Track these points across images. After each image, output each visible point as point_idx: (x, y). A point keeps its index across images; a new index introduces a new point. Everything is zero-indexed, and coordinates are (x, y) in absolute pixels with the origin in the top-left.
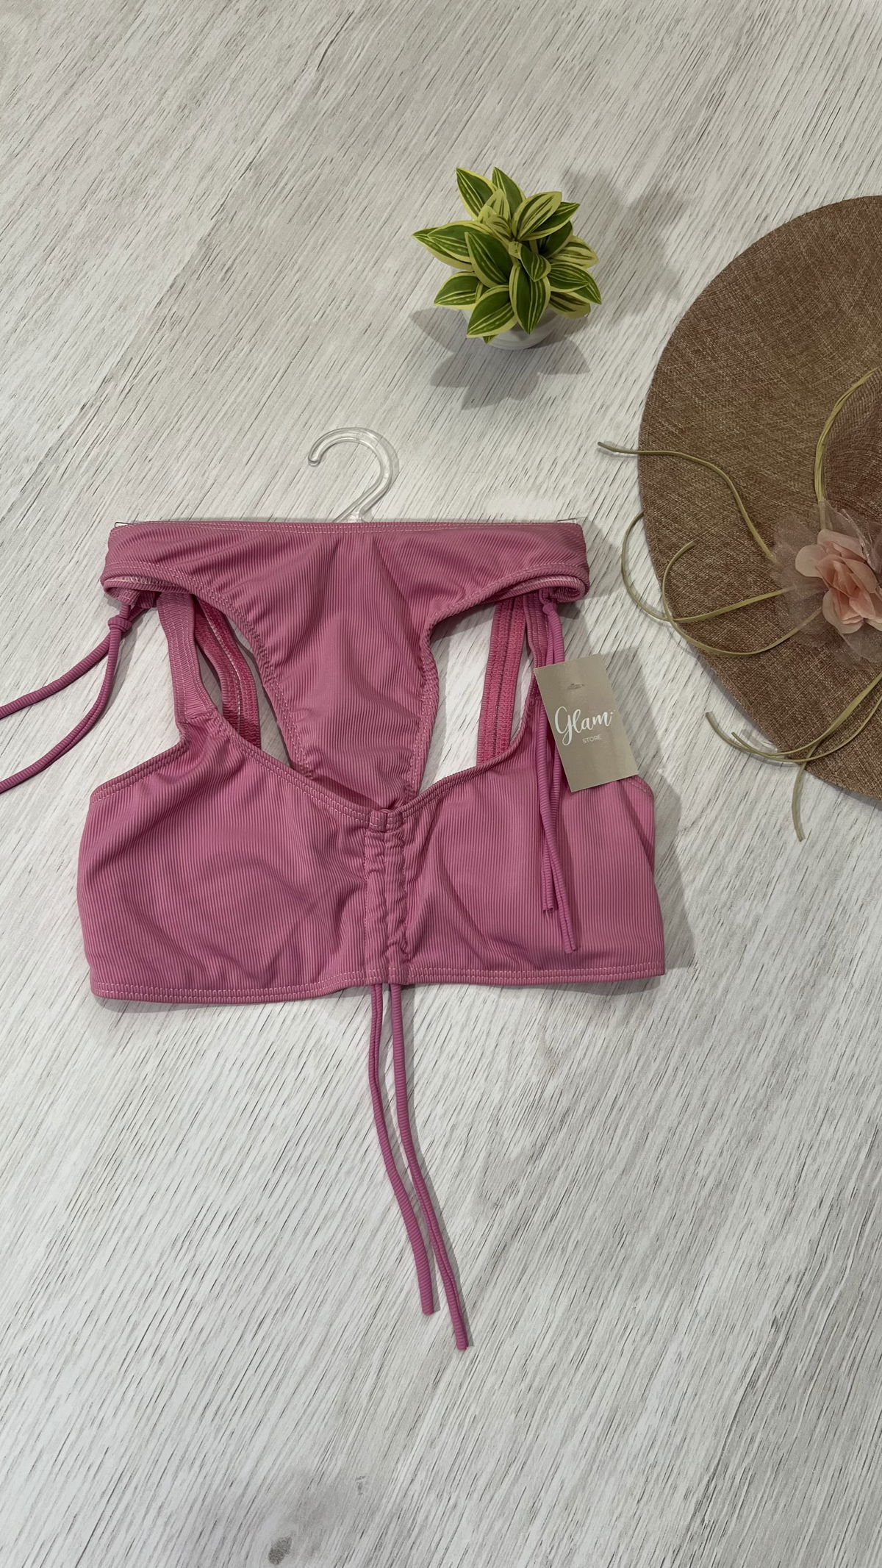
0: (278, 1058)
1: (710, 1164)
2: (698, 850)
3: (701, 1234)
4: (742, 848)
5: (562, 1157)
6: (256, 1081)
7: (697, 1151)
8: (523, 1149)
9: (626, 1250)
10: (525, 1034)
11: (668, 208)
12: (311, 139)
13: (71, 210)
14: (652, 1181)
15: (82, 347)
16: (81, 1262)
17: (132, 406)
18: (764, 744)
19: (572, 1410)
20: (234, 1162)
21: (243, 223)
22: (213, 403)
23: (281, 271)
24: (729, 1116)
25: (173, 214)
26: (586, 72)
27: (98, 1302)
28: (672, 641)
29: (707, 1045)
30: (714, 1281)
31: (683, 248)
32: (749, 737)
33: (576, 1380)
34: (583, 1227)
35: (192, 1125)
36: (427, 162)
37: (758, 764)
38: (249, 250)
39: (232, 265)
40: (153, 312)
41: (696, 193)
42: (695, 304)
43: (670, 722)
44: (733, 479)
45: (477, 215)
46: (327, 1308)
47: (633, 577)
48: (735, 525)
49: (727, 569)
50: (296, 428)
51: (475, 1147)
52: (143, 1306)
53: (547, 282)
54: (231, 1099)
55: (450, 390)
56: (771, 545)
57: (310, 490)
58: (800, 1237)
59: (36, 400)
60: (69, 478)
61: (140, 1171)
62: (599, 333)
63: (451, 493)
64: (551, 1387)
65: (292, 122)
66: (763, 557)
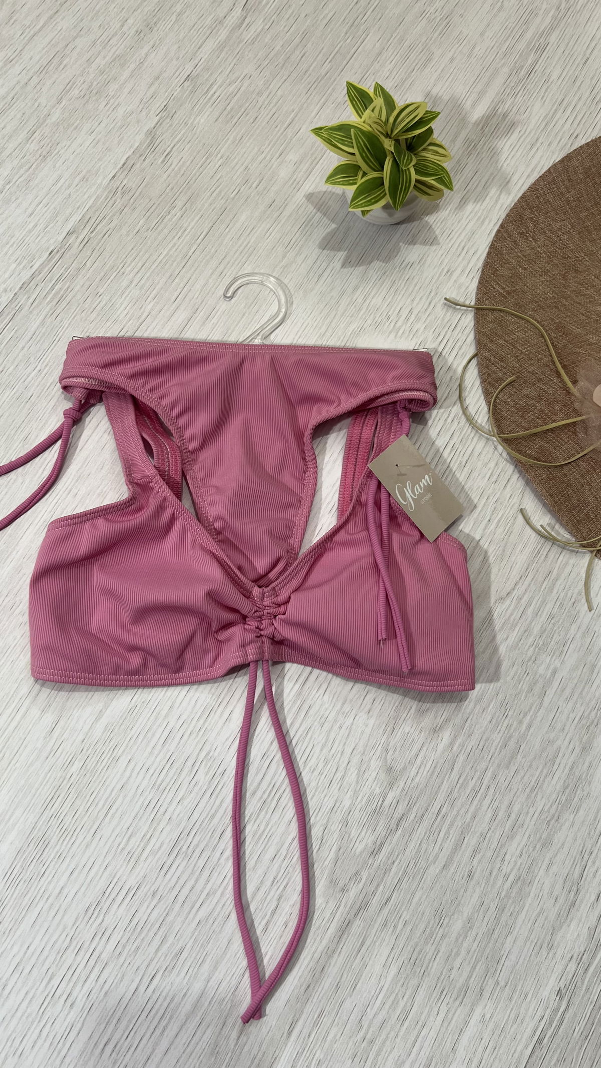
0: (176, 765)
1: (512, 863)
2: (512, 614)
3: (503, 919)
4: (544, 616)
5: (396, 853)
6: (158, 783)
7: (502, 852)
8: (366, 845)
9: (444, 929)
10: (372, 754)
11: (503, 126)
12: (235, 61)
13: (50, 104)
14: (466, 876)
15: (52, 207)
16: (13, 923)
17: (89, 253)
18: (564, 535)
19: (397, 1058)
20: (138, 846)
21: (179, 121)
22: (151, 255)
23: (207, 158)
24: (528, 826)
25: (127, 112)
26: (446, 21)
27: (24, 956)
28: (496, 452)
29: (513, 768)
30: (513, 957)
31: (513, 157)
32: (553, 528)
33: (401, 1034)
34: (412, 908)
35: (106, 815)
36: (323, 81)
37: (560, 550)
38: (184, 140)
39: (171, 151)
40: (108, 184)
41: (525, 115)
42: (522, 197)
43: (493, 514)
44: (546, 331)
45: (361, 117)
46: (206, 967)
47: (468, 401)
48: (547, 366)
49: (540, 398)
50: (214, 277)
51: (329, 842)
52: (60, 960)
53: (413, 171)
54: (138, 796)
55: (332, 253)
56: (575, 382)
57: (222, 324)
58: (581, 925)
59: (15, 245)
60: (37, 306)
61: (63, 851)
62: (448, 215)
63: (330, 331)
64: (381, 1038)
65: (221, 47)
66: (568, 392)
